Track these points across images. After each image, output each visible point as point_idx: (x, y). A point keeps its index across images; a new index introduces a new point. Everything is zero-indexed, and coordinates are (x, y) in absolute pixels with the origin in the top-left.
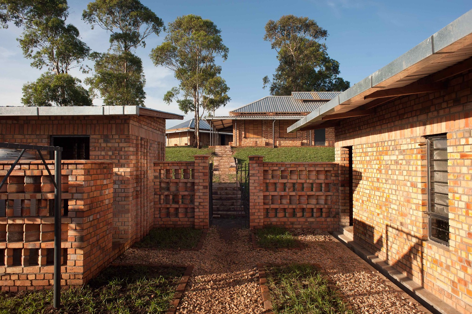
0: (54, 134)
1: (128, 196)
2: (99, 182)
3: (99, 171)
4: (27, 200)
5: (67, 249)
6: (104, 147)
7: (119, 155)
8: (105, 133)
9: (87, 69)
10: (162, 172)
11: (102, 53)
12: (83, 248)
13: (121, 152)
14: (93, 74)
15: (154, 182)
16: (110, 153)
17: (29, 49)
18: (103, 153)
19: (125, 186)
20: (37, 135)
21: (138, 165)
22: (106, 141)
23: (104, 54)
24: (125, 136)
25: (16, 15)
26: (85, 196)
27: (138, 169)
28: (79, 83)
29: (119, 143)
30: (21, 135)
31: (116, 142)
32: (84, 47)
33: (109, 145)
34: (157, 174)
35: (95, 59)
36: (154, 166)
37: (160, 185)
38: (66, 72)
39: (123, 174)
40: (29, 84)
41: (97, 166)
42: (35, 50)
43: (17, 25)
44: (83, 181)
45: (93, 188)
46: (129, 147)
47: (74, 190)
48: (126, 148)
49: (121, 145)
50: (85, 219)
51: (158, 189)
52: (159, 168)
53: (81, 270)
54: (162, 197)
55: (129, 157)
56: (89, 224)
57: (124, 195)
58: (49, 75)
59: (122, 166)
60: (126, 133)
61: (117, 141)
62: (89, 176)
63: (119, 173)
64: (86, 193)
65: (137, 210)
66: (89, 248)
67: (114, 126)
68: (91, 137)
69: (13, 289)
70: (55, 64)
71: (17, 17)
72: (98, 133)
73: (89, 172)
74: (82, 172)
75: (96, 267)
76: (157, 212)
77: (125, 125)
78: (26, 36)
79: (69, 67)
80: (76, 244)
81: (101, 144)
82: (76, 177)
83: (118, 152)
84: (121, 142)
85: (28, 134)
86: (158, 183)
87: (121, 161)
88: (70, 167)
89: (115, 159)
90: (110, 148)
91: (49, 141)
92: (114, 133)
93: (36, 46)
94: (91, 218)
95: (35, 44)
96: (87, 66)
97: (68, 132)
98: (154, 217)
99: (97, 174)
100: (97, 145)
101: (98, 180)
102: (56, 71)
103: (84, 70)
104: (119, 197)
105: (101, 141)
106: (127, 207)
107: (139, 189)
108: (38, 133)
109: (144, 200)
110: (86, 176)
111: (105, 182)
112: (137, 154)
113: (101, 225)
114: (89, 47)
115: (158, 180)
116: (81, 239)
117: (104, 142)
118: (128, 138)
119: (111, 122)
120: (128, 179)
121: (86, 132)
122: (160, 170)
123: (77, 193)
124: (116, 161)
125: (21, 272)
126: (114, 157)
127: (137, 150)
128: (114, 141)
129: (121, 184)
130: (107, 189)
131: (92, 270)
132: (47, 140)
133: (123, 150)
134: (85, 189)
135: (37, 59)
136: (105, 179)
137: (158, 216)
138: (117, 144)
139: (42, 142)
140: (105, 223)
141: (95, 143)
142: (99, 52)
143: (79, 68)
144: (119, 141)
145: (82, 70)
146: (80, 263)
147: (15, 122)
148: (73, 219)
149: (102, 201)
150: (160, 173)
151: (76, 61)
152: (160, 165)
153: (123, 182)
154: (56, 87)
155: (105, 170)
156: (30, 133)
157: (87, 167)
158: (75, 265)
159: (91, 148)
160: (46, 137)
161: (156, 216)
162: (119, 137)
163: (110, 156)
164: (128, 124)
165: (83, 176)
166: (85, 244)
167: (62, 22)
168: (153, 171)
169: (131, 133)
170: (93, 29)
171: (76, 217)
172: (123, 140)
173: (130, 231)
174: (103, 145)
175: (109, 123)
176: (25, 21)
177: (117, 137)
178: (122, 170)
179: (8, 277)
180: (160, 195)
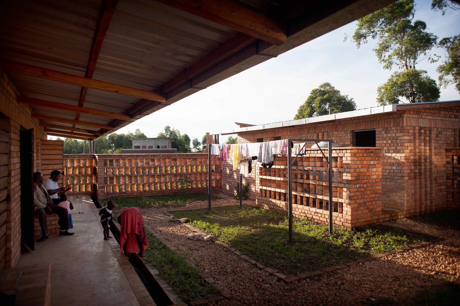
0: (354, 130)
1: (403, 176)
2: (365, 162)
3: (365, 155)
4: (324, 171)
5: (343, 203)
6: (385, 137)
7: (396, 143)
8: (386, 126)
9: (435, 58)
10: (455, 158)
11: (453, 36)
12: (351, 204)
13: (398, 140)
14: (443, 61)
15: (447, 167)
16: (390, 142)
17: (382, 55)
18: (385, 142)
19: (401, 168)
20: (345, 131)
21: (416, 151)
22: (386, 133)
23: (456, 37)
24: (400, 127)
25: (372, 30)
26: (352, 170)
27: (416, 154)
28: (425, 74)
29: (396, 133)
30: (337, 131)
31: (393, 133)
32: (431, 37)
33: (389, 135)
34: (449, 160)
35: (445, 45)
36: (446, 152)
37: (453, 170)
38: (414, 67)
39: (399, 158)
40: (382, 85)
41: (363, 151)
42: (386, 55)
43: (373, 38)
44: (350, 160)
45: (360, 166)
46: (404, 136)
47: (345, 167)
48: (401, 137)
49: (397, 135)
50: (352, 185)
51: (450, 174)
52: (451, 154)
53: (350, 218)
54: (455, 182)
55: (403, 144)
56: (356, 190)
57: (400, 175)
58: (397, 74)
59: (398, 152)
60: (401, 125)
61: (394, 131)
62: (355, 158)
63: (396, 158)
64: (352, 169)
65: (415, 189)
66: (356, 205)
67: (392, 120)
68: (377, 130)
69: (319, 222)
70: (404, 62)
71: (373, 32)
72: (381, 127)
73: (355, 155)
74: (349, 155)
75: (363, 220)
76: (450, 196)
77: (400, 118)
78: (380, 45)
79: (417, 61)
80: (347, 201)
81: (383, 135)
82: (347, 158)
83: (395, 141)
84: (398, 133)
85: (340, 131)
86: (451, 169)
87: (398, 147)
88: (344, 151)
89: (394, 146)
90: (390, 137)
91: (352, 135)
92: (392, 125)
93: (388, 51)
94: (358, 186)
95: (387, 49)
96: (435, 55)
97: (362, 128)
98: (447, 200)
99: (363, 157)
100: (380, 136)
101: (365, 160)
102: (406, 68)
103: (432, 59)
104: (396, 176)
105: (383, 132)
106: (402, 185)
107: (417, 171)
108: (345, 130)
109: (426, 181)
110: (353, 158)
111: (372, 163)
112: (415, 141)
113: (369, 192)
114: (436, 36)
115: (451, 166)
116: (350, 198)
117: (385, 134)
118: (403, 129)
119: (390, 117)
120: (403, 163)
121: (373, 126)
122: (453, 156)
123: (347, 168)
124: (394, 148)
125: (322, 213)
126: (392, 145)
127: (415, 138)
128: (392, 132)
129: (398, 166)
130: (375, 168)
131: (360, 221)
132: (350, 134)
133: (399, 139)
134: (352, 166)
135: (387, 62)
136: (372, 160)
137: (451, 199)
138: (395, 134)
139: (347, 136)
140: (372, 192)
141: (379, 134)
142: (449, 37)
143: (428, 59)
144: (396, 132)
145: (430, 60)
146: (349, 213)
147: (333, 124)
148: (345, 185)
149: (369, 176)
150: (453, 159)
151: (423, 54)
152: (452, 151)
153: (399, 164)
154: (404, 83)
155: (372, 154)
156: (341, 130)
157: (352, 151)
158: (347, 214)
159: (376, 138)
160: (349, 132)
161: (448, 199)
162: (396, 129)
163: (390, 144)
164: (403, 117)
165: (350, 157)
166: (353, 202)
167: (409, 22)
168: (445, 157)
169: (405, 124)
170: (444, 14)
171: (347, 184)
172: (399, 131)
173: (405, 204)
174: (385, 135)
175: (389, 118)
176: (378, 33)
177: (394, 128)
178: (398, 155)
179: (317, 214)
180: (453, 180)
